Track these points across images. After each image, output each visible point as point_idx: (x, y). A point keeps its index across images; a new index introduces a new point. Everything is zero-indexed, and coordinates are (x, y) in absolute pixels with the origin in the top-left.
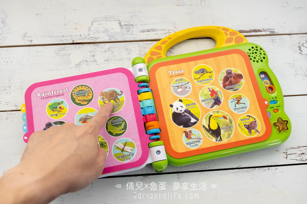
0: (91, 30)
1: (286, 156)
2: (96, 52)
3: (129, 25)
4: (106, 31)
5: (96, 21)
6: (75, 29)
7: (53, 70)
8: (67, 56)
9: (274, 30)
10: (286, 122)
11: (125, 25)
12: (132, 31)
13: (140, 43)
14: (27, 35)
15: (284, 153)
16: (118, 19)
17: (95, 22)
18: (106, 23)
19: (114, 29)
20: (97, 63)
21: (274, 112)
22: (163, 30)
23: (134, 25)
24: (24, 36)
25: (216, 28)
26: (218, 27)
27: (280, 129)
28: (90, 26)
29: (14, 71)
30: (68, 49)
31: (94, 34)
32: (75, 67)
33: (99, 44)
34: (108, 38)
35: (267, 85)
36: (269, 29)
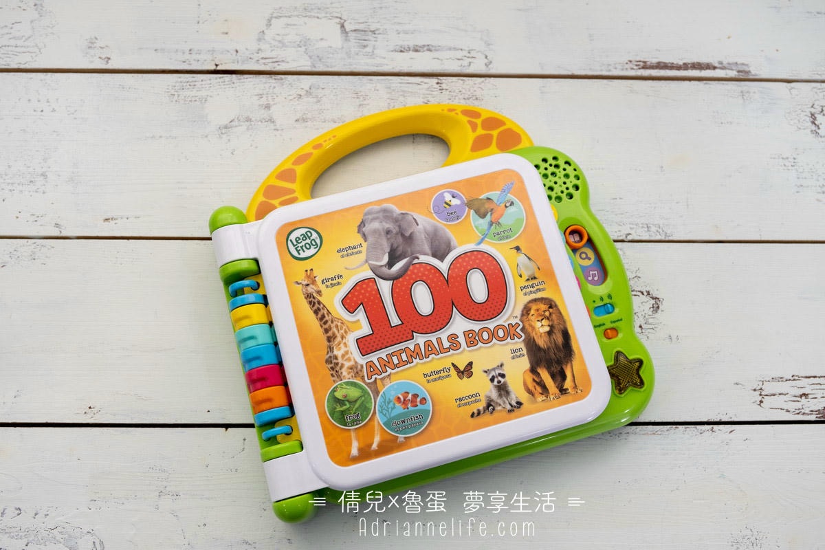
0: (264, 39)
1: (760, 398)
2: (275, 97)
3: (365, 31)
4: (304, 43)
5: (280, 17)
6: (223, 33)
7: (161, 137)
8: (198, 103)
9: (748, 67)
10: (637, 364)
11: (355, 30)
12: (374, 46)
14: (99, 43)
15: (755, 390)
16: (339, 15)
17: (276, 17)
18: (305, 23)
19: (326, 40)
20: (276, 125)
21: (606, 337)
22: (455, 49)
23: (381, 31)
24: (90, 45)
25: (446, 111)
27: (620, 383)
28: (264, 28)
29: (58, 135)
30: (202, 85)
31: (272, 51)
32: (216, 133)
33: (283, 76)
34: (309, 63)
35: (587, 263)
36: (736, 63)
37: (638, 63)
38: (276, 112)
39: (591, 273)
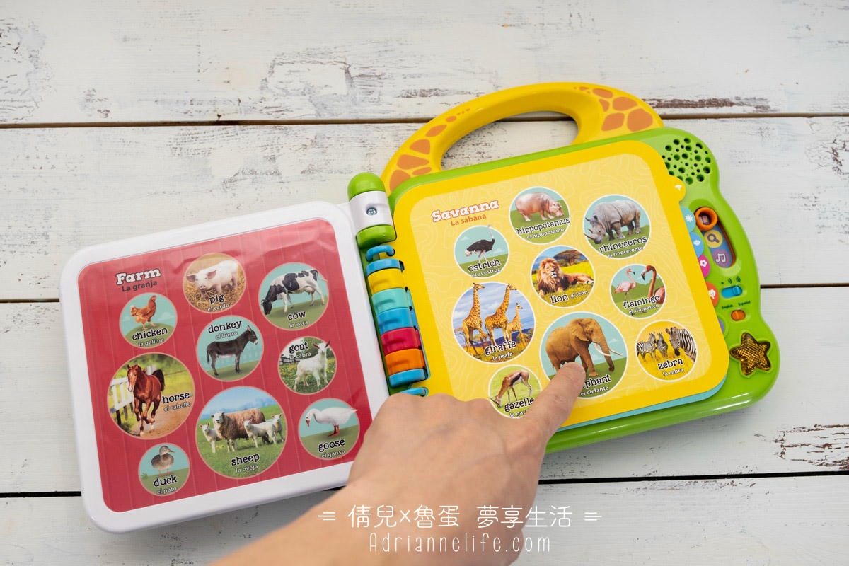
0: (267, 87)
1: (781, 449)
2: (280, 148)
3: (370, 76)
4: (308, 90)
5: (283, 63)
6: (225, 82)
7: (164, 192)
8: (201, 156)
9: (767, 103)
10: (765, 346)
11: (360, 76)
12: (380, 92)
13: (399, 127)
14: (97, 96)
15: (776, 441)
16: (344, 61)
17: (279, 64)
18: (309, 70)
19: (331, 87)
20: (281, 178)
21: (733, 319)
22: (463, 93)
23: (386, 76)
24: (89, 97)
25: (578, 89)
26: (583, 86)
27: (747, 364)
28: (267, 76)
29: (58, 193)
30: (204, 137)
31: (276, 99)
32: (221, 187)
33: (287, 126)
34: (313, 112)
35: (715, 245)
36: (755, 98)
37: (652, 102)
38: (281, 164)
39: (719, 255)
